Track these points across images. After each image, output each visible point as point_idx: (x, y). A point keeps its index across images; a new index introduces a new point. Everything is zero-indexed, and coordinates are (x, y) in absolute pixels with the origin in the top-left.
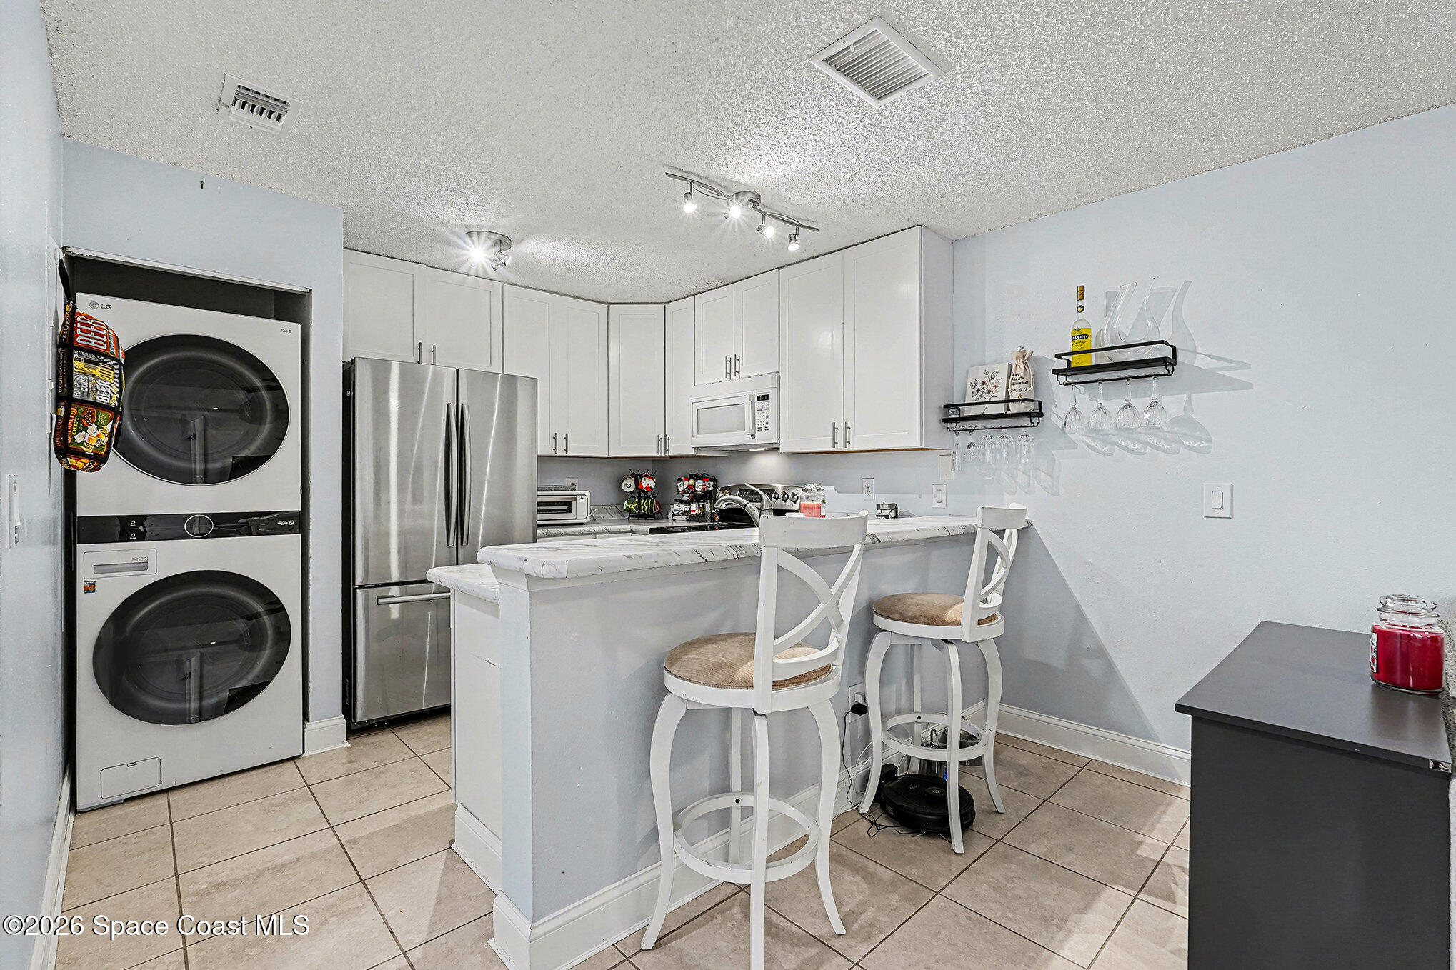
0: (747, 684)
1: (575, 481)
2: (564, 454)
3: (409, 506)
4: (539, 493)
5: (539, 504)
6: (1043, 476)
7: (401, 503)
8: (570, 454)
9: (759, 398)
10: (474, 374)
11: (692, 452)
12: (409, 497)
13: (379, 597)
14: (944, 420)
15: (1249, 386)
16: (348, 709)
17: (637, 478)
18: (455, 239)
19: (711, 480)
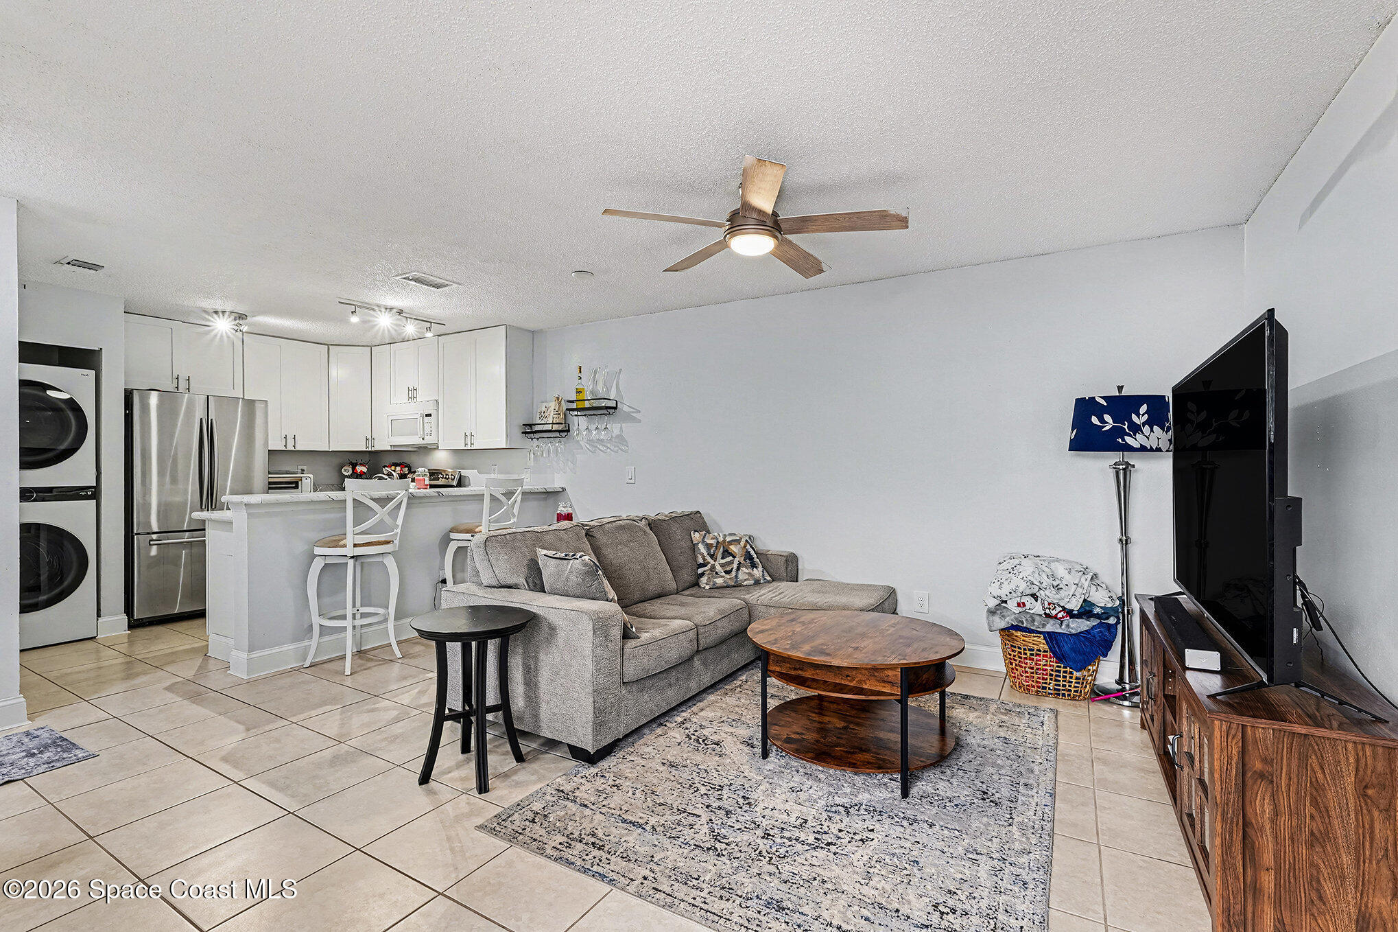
0: (345, 546)
1: (305, 468)
2: (293, 449)
3: (168, 486)
4: (270, 476)
5: (270, 483)
6: (570, 463)
7: (161, 484)
8: (297, 449)
9: (427, 415)
10: (220, 398)
11: (389, 448)
12: (168, 479)
13: (150, 541)
14: (523, 433)
15: (640, 421)
16: (129, 609)
17: (354, 466)
18: (207, 316)
19: (406, 467)
